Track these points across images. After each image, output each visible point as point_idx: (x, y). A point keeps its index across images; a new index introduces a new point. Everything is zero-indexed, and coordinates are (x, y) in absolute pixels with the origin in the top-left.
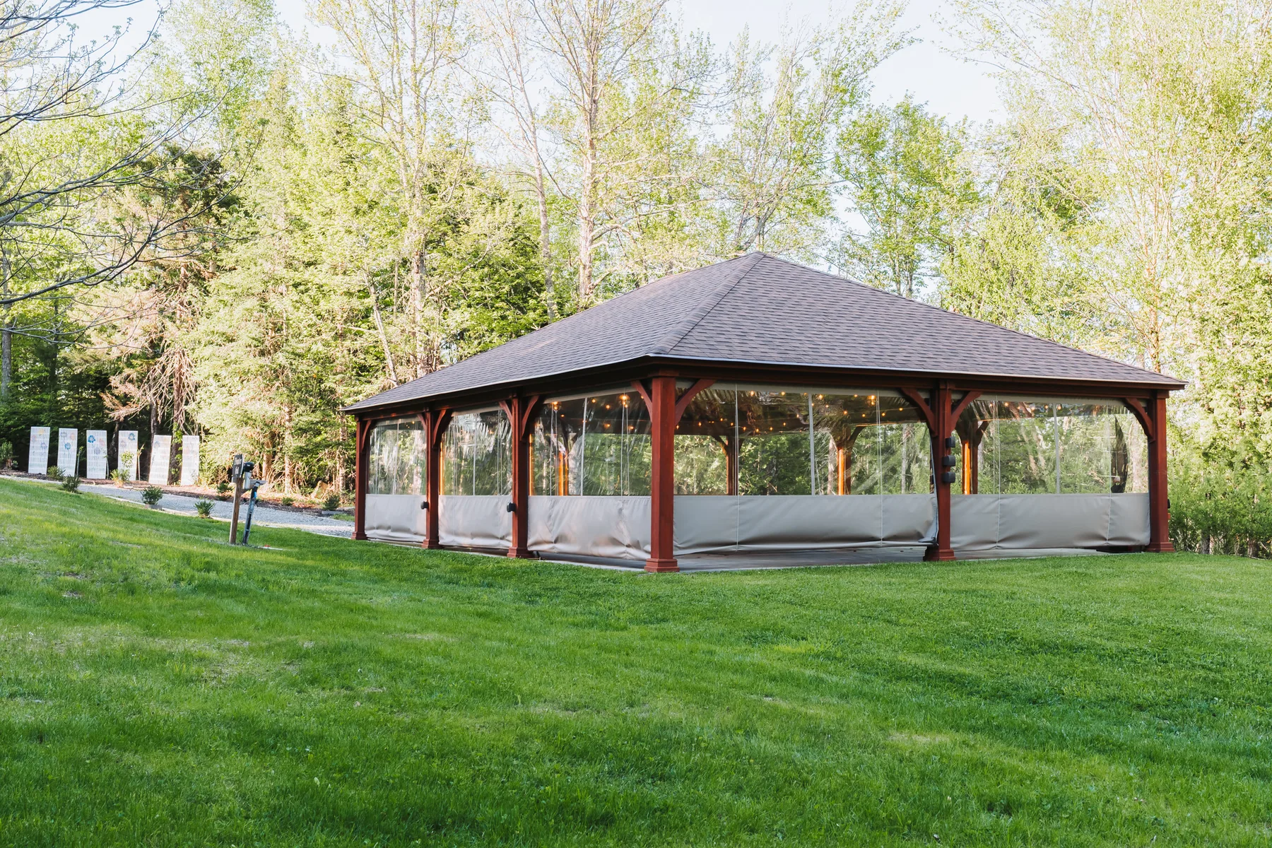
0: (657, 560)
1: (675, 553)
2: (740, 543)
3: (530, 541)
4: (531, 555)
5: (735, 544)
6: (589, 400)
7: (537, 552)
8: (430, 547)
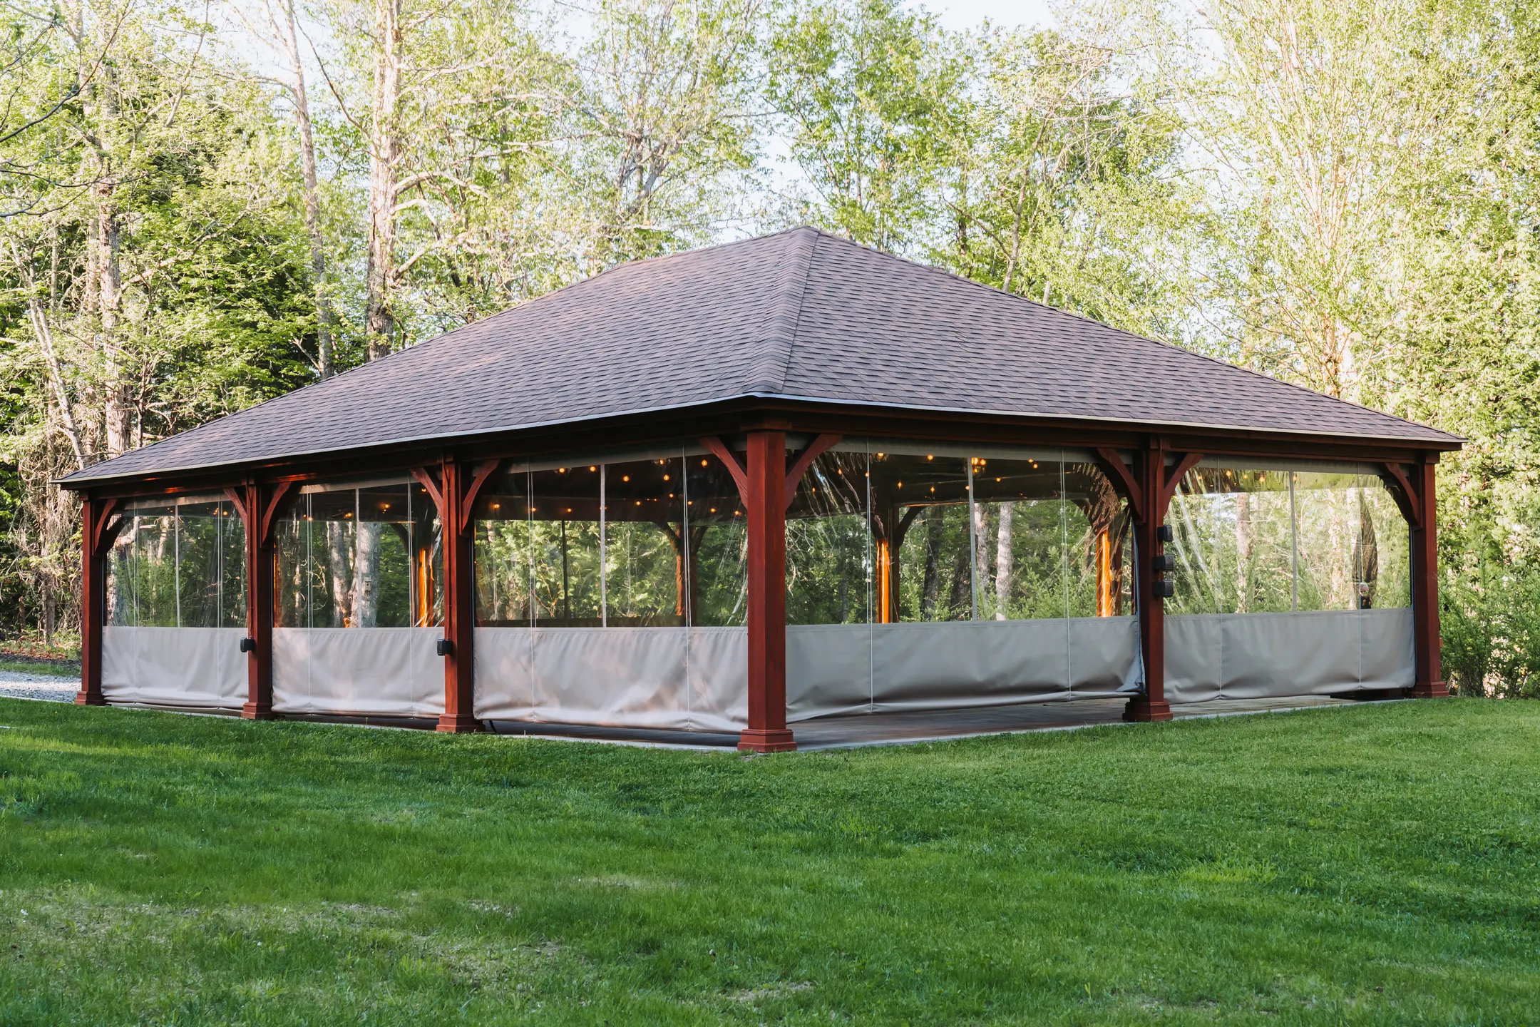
0: (764, 732)
1: (789, 718)
2: (878, 699)
3: (479, 703)
4: (481, 726)
5: (867, 700)
6: (611, 470)
7: (491, 721)
8: (258, 717)
